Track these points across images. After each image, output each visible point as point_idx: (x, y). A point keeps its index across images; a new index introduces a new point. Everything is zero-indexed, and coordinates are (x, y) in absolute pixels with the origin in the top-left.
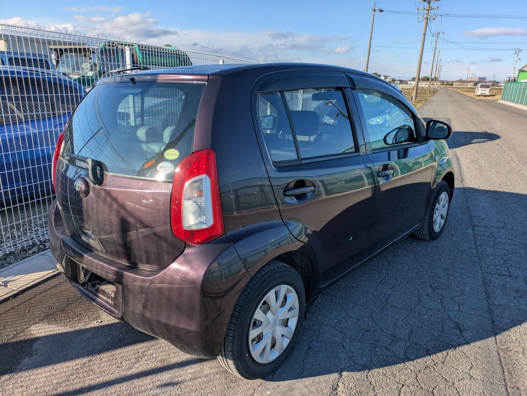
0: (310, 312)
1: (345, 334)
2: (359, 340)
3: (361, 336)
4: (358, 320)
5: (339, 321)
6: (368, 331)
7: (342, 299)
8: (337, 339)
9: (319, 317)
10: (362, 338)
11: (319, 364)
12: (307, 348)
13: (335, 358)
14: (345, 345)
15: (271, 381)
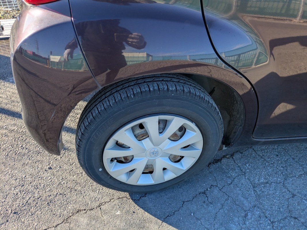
0: (241, 153)
1: (261, 204)
2: (272, 222)
3: (280, 218)
4: (294, 196)
5: (267, 183)
6: (295, 218)
7: (293, 159)
8: (245, 202)
9: (247, 165)
10: (279, 222)
11: (197, 219)
12: (202, 190)
13: (221, 224)
14: (249, 216)
15: (134, 200)
